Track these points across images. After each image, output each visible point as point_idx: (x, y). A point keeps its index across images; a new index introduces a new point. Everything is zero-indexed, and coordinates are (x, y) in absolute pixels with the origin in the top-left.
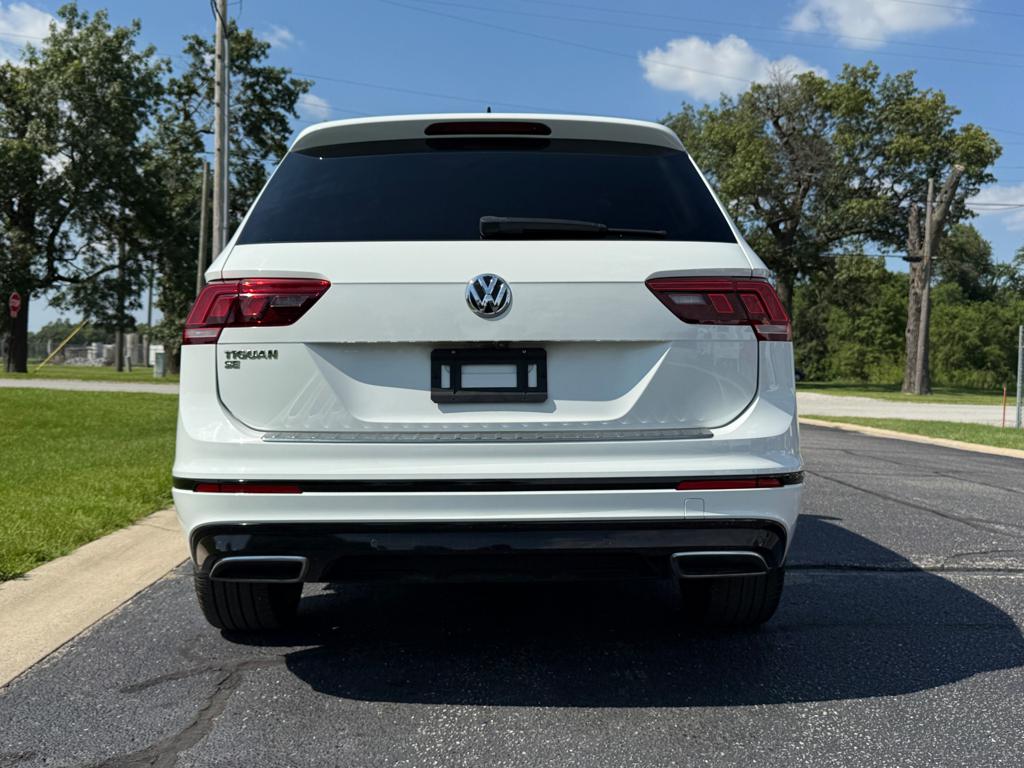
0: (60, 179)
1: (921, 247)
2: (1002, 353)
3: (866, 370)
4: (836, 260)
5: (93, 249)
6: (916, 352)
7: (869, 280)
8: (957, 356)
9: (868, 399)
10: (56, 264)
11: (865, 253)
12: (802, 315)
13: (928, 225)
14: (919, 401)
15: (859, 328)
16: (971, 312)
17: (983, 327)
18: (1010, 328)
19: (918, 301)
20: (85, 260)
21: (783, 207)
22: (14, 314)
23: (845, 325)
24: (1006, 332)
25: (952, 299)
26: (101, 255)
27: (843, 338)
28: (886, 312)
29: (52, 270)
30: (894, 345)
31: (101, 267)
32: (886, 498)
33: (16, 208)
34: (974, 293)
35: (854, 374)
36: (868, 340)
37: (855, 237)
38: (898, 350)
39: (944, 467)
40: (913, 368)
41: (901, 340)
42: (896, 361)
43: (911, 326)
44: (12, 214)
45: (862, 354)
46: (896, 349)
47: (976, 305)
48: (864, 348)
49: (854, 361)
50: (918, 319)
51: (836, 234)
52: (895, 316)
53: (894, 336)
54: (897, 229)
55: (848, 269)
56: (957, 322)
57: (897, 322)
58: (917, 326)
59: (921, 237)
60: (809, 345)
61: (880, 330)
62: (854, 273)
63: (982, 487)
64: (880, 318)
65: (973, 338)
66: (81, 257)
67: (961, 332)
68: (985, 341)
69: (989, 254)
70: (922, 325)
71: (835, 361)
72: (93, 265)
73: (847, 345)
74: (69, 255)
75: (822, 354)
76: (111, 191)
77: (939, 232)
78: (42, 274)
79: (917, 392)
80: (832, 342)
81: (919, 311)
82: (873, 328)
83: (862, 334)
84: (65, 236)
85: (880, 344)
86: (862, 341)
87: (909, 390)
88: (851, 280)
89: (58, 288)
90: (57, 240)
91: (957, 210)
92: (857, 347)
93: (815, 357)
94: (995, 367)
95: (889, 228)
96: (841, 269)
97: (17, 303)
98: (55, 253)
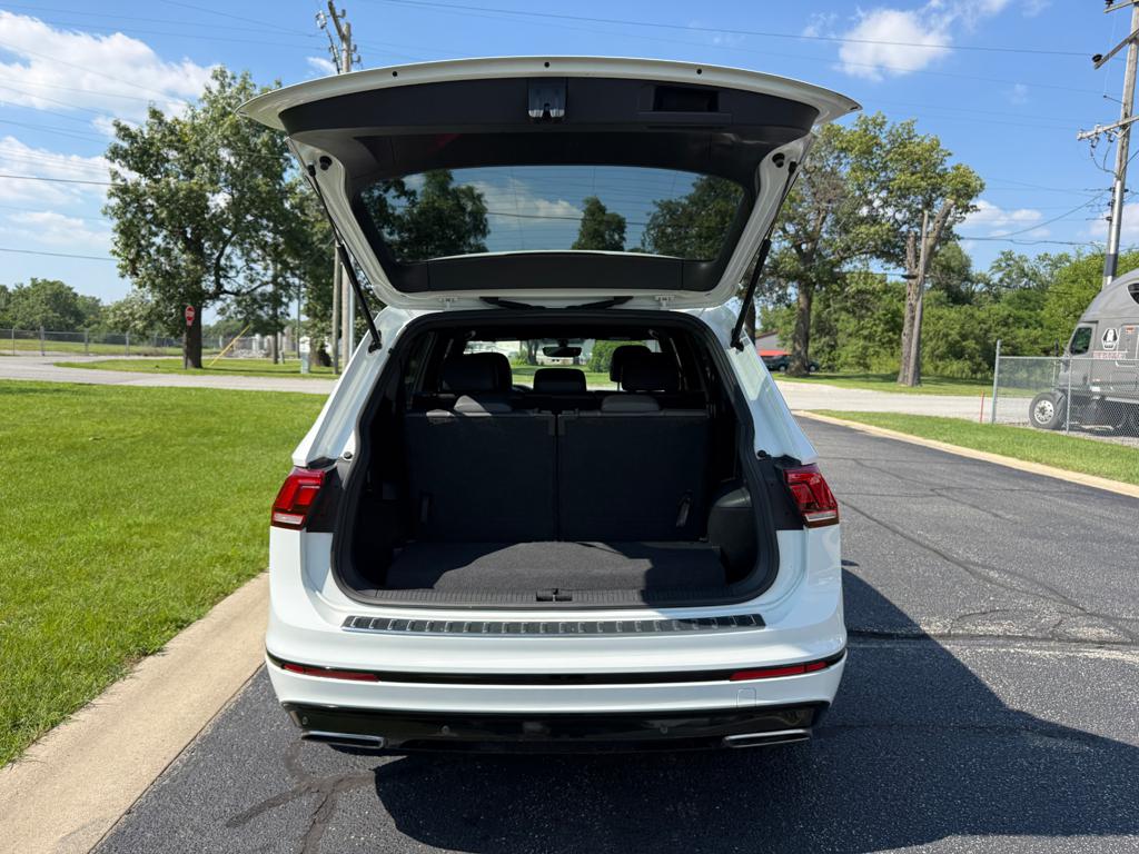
0: (223, 212)
1: (916, 266)
2: (977, 347)
3: (868, 361)
4: (848, 276)
5: (252, 269)
6: (910, 352)
7: (873, 293)
8: (941, 349)
9: (870, 391)
10: (222, 281)
11: (871, 270)
12: (818, 316)
13: (923, 246)
14: (911, 393)
15: (863, 328)
16: (953, 314)
17: (962, 327)
18: (985, 326)
19: (912, 311)
20: (246, 277)
21: (805, 232)
22: (189, 323)
23: (852, 325)
24: (981, 329)
25: (939, 303)
26: (258, 274)
27: (850, 335)
28: (885, 315)
29: (219, 286)
30: (891, 341)
31: (258, 283)
32: (895, 532)
33: (189, 236)
34: (957, 298)
35: (859, 364)
36: (869, 338)
37: (863, 256)
38: (894, 345)
39: (937, 481)
40: (907, 365)
41: (896, 337)
42: (892, 355)
43: (906, 330)
44: (186, 240)
45: (866, 348)
46: (892, 345)
47: (957, 307)
48: (867, 344)
49: (858, 353)
50: (912, 325)
51: (848, 253)
52: (893, 318)
53: (891, 334)
54: (897, 250)
55: (857, 283)
56: (941, 322)
57: (895, 324)
58: (912, 331)
59: (917, 257)
60: (823, 340)
61: (879, 329)
62: (862, 286)
63: (973, 511)
64: (879, 319)
65: (954, 336)
66: (242, 275)
67: (945, 330)
68: (964, 337)
69: (970, 266)
70: (916, 330)
71: (844, 354)
72: (252, 281)
73: (854, 341)
74: (232, 273)
75: (833, 347)
76: (265, 222)
77: (932, 253)
78: (212, 289)
79: (910, 384)
80: (842, 339)
81: (913, 318)
82: (874, 328)
83: (865, 332)
84: (228, 258)
85: (880, 340)
86: (865, 338)
87: (903, 382)
88: (859, 292)
89: (224, 300)
90: (223, 262)
91: (945, 236)
92: (862, 343)
93: (827, 350)
94: (971, 358)
95: (890, 250)
96: (851, 283)
97: (192, 314)
98: (220, 271)
